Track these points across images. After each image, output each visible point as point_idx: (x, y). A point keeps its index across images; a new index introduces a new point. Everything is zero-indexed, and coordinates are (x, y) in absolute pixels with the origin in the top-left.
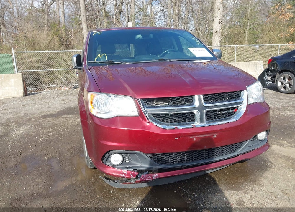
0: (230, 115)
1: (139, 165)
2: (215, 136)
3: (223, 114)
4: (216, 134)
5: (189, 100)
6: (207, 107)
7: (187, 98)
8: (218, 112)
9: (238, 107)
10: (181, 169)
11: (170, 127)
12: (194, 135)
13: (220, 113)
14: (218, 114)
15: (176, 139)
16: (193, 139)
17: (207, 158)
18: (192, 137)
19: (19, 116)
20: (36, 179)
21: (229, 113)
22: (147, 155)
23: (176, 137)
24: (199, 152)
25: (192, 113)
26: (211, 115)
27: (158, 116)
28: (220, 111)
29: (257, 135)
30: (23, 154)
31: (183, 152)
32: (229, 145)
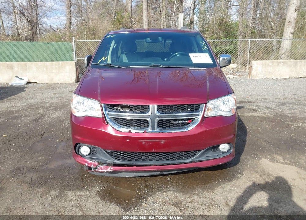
0: (183, 125)
1: (101, 158)
2: (163, 142)
3: (175, 124)
4: (164, 141)
5: (145, 109)
6: (159, 117)
7: (143, 107)
8: (171, 121)
9: (194, 118)
10: (133, 166)
11: (124, 130)
12: (144, 140)
13: (172, 122)
14: (171, 123)
15: (127, 140)
16: (142, 142)
17: (158, 160)
18: (141, 141)
19: (61, 101)
20: (41, 157)
21: (183, 123)
22: (106, 151)
23: (127, 139)
24: (150, 154)
25: (147, 120)
26: (163, 124)
27: (117, 120)
28: (172, 121)
29: (219, 146)
30: (44, 135)
31: (129, 152)
32: (188, 152)
